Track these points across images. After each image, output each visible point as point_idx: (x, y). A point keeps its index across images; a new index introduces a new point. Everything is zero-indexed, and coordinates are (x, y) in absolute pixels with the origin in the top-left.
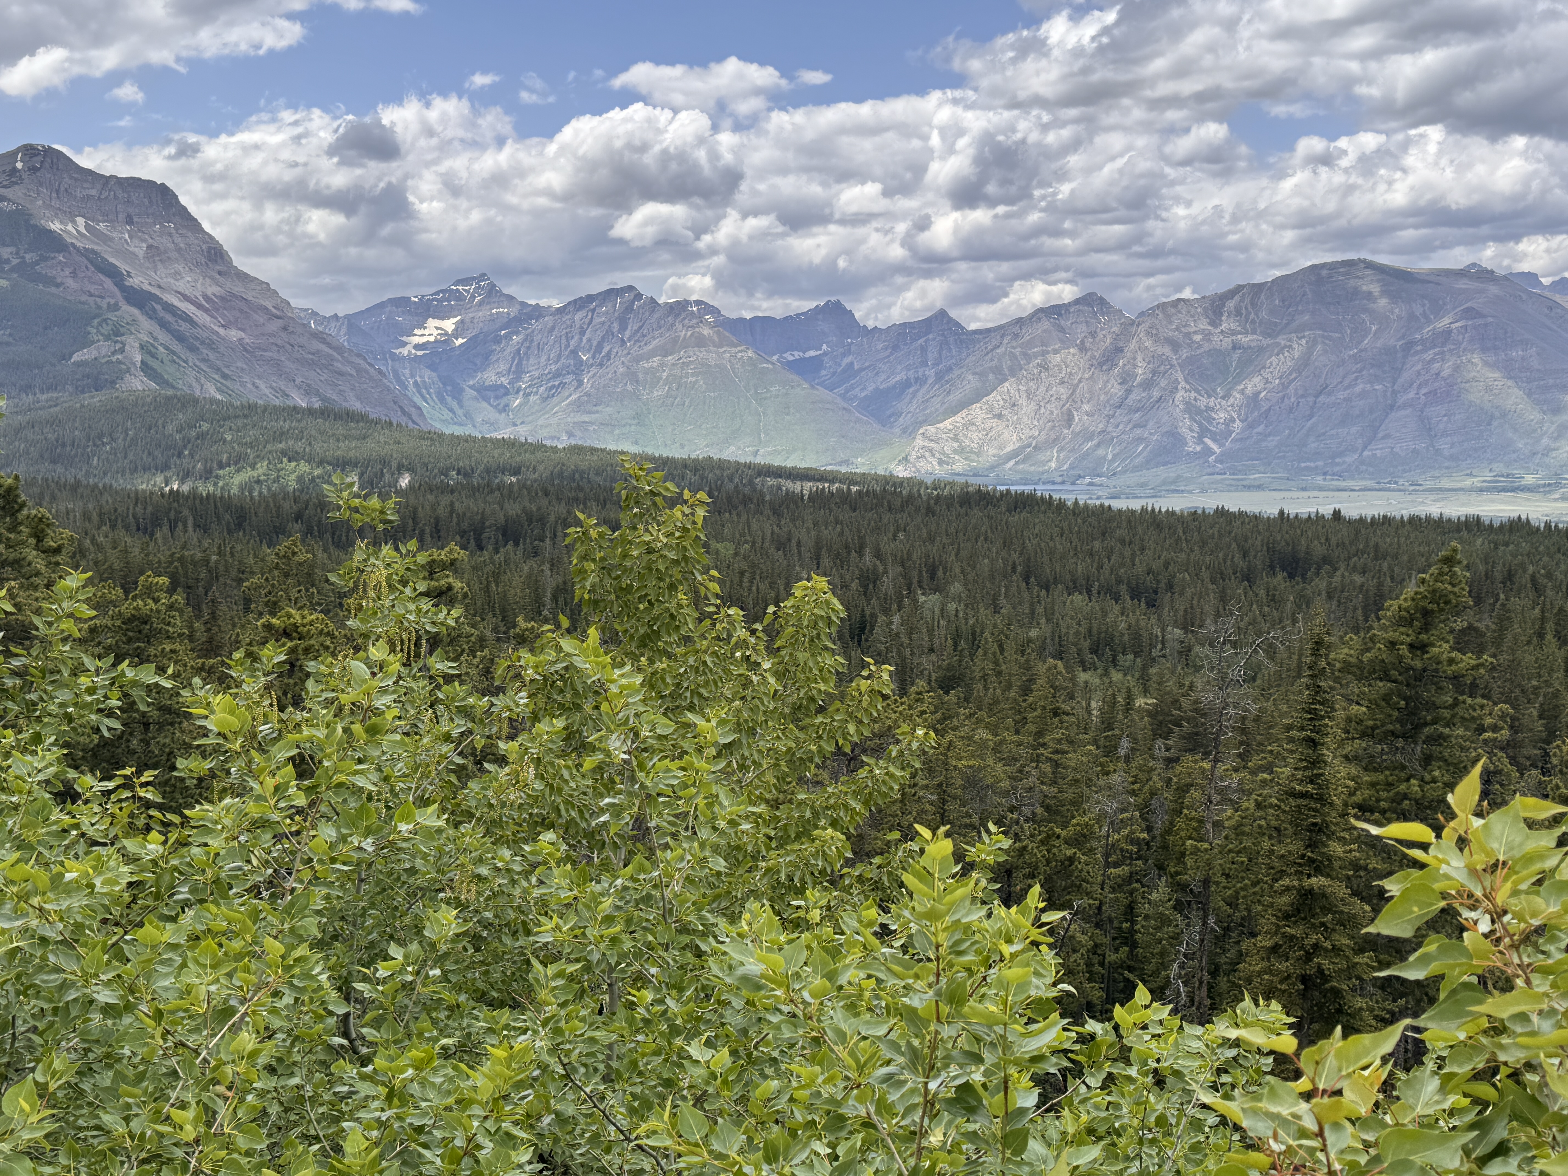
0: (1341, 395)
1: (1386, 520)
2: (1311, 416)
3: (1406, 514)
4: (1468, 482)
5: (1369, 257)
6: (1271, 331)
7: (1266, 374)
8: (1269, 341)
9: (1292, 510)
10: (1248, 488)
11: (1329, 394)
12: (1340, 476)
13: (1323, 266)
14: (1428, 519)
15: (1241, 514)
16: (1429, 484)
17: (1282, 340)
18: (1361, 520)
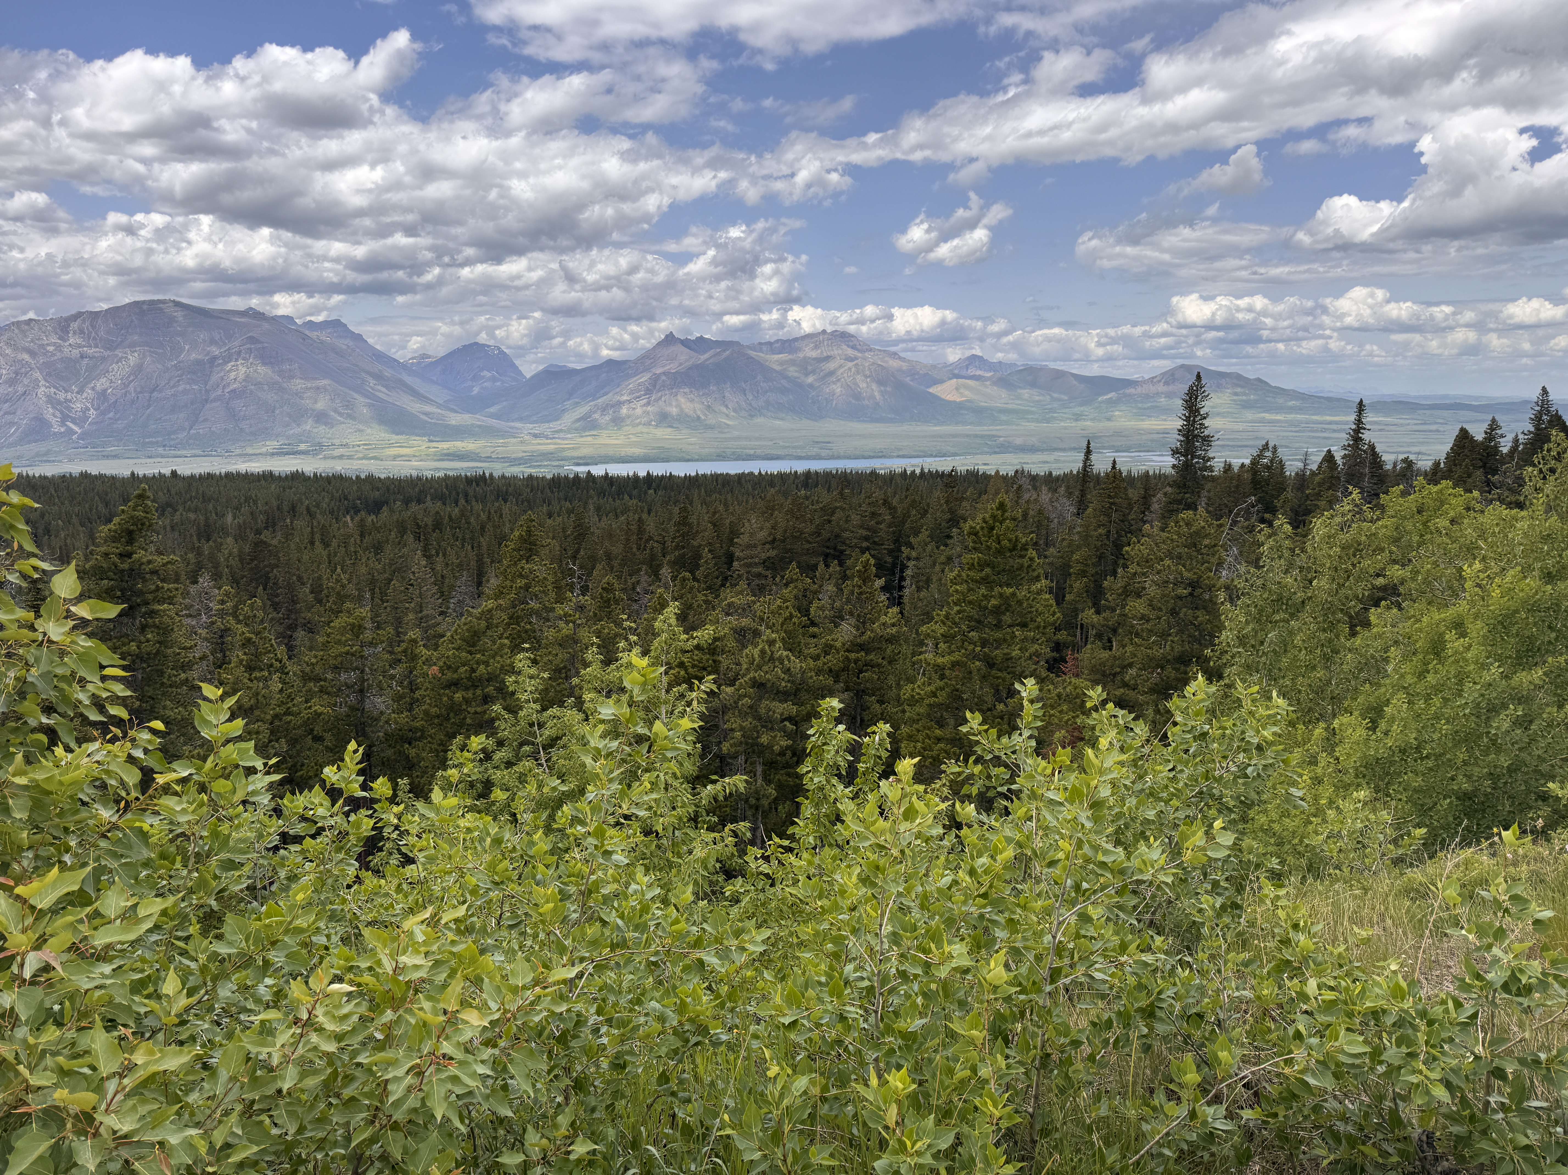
0: (169, 392)
1: (210, 476)
2: (149, 407)
3: (223, 471)
4: (264, 450)
5: (178, 299)
6: (110, 346)
7: (110, 376)
8: (108, 353)
9: (141, 472)
10: (107, 457)
11: (161, 391)
12: (175, 447)
13: (144, 302)
14: (238, 474)
15: (101, 475)
16: (238, 451)
17: (119, 353)
18: (192, 477)
